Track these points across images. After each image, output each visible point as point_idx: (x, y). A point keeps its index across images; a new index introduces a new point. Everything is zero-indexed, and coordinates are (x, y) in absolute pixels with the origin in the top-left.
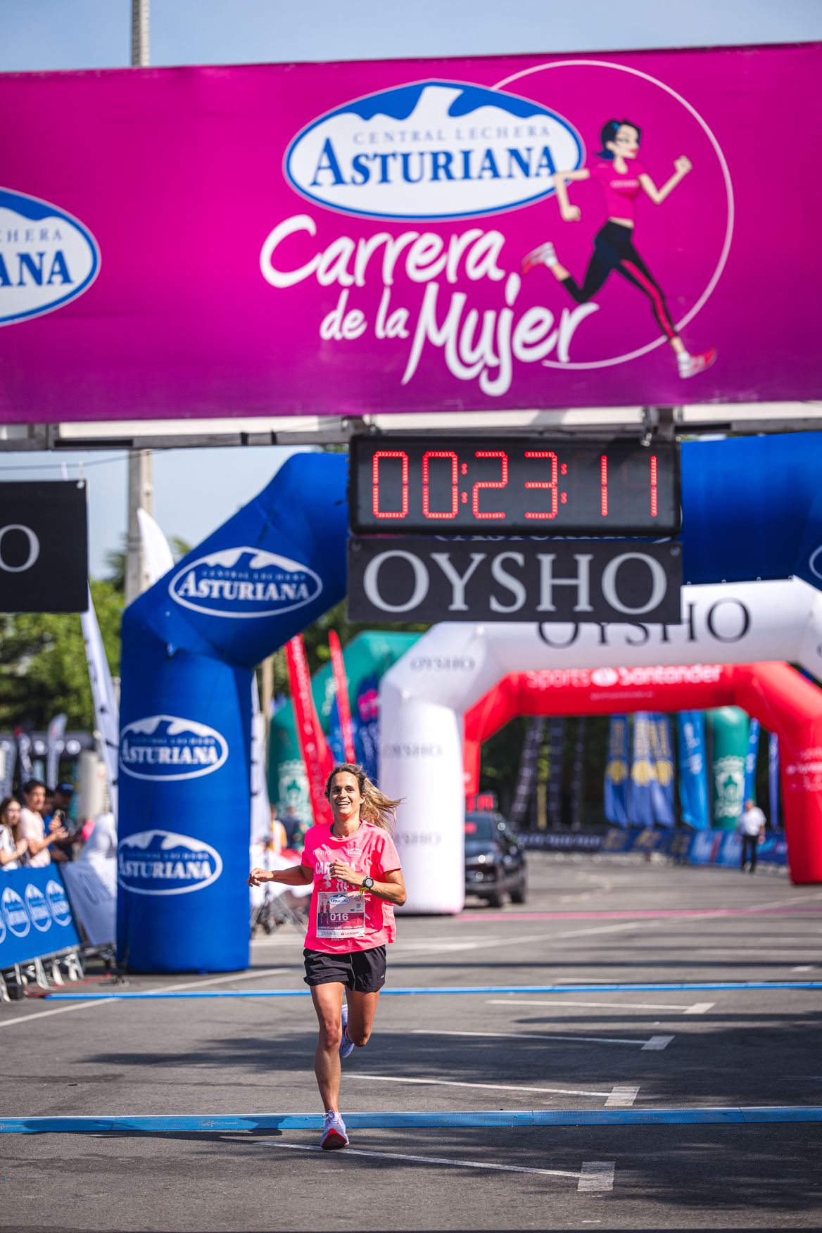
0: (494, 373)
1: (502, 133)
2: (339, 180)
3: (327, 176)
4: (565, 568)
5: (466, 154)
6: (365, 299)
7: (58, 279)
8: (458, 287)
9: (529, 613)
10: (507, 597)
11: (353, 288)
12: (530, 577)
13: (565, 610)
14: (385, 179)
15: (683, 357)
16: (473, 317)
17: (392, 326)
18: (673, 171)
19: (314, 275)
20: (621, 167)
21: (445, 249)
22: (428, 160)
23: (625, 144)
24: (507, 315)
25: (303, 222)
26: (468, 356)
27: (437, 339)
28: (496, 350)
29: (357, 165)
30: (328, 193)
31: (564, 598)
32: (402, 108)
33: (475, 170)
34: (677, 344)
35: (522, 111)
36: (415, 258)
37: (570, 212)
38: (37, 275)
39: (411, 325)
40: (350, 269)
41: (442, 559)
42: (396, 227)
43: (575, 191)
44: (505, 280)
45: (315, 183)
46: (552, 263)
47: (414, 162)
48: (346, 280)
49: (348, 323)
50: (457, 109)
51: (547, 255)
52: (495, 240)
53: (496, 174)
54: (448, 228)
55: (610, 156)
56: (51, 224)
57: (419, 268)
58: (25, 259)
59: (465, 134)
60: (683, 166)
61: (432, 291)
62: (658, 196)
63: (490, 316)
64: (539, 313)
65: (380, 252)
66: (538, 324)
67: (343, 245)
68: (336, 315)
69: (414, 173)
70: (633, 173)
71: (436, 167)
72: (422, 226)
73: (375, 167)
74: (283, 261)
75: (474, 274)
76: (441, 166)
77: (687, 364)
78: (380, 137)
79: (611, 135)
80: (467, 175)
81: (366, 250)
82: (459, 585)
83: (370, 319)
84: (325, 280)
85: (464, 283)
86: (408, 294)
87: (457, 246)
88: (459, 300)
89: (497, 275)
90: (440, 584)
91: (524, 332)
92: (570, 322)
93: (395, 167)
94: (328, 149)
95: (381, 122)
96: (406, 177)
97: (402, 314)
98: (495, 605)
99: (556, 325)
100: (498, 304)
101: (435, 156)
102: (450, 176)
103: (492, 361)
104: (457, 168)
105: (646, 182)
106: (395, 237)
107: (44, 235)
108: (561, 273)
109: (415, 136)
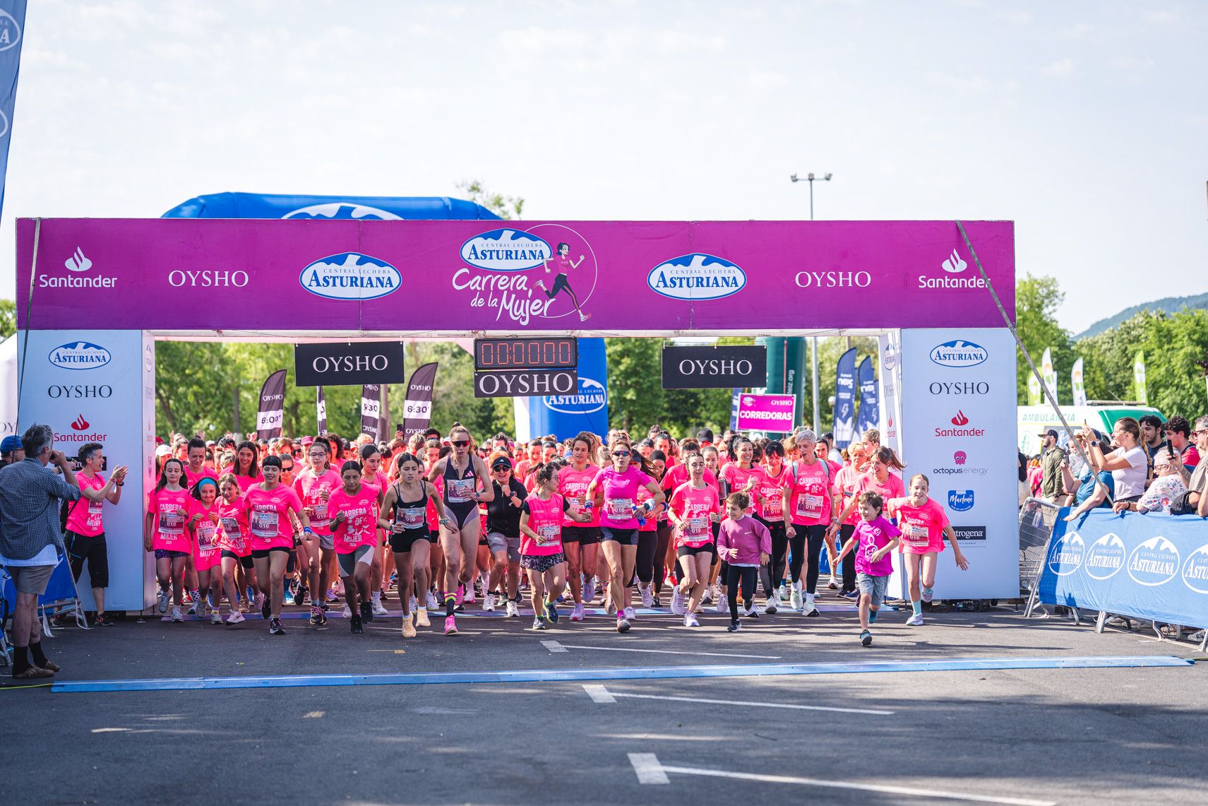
0: (524, 319)
1: (527, 245)
2: (477, 258)
3: (473, 256)
4: (541, 378)
5: (516, 252)
6: (484, 295)
7: (388, 285)
8: (513, 292)
9: (531, 393)
10: (523, 388)
11: (481, 291)
12: (531, 383)
13: (541, 392)
14: (491, 258)
15: (582, 315)
16: (518, 301)
17: (493, 303)
18: (579, 259)
19: (469, 286)
20: (563, 257)
21: (510, 280)
22: (505, 253)
23: (565, 250)
24: (528, 301)
25: (466, 270)
26: (516, 313)
27: (507, 308)
28: (525, 312)
29: (482, 253)
30: (473, 261)
31: (541, 387)
32: (497, 236)
33: (519, 257)
34: (580, 311)
35: (534, 239)
36: (500, 282)
37: (548, 271)
38: (382, 284)
39: (499, 303)
40: (480, 285)
41: (503, 377)
42: (495, 272)
43: (549, 263)
44: (527, 291)
45: (469, 258)
46: (542, 285)
47: (500, 253)
48: (479, 288)
49: (479, 302)
50: (513, 238)
51: (541, 283)
52: (525, 278)
53: (525, 258)
54: (511, 274)
55: (561, 254)
56: (387, 268)
57: (502, 286)
58: (378, 279)
59: (516, 245)
60: (582, 258)
61: (505, 292)
62: (575, 267)
63: (523, 301)
64: (538, 301)
65: (490, 279)
66: (538, 304)
67: (478, 278)
68: (476, 299)
69: (500, 257)
70: (567, 259)
71: (507, 255)
72: (503, 273)
73: (488, 254)
74: (459, 282)
75: (519, 288)
76: (509, 255)
77: (583, 318)
78: (490, 245)
79: (560, 247)
80: (516, 258)
81: (485, 280)
82: (509, 385)
83: (486, 301)
84: (472, 288)
85: (515, 291)
86: (498, 293)
87: (513, 280)
88: (513, 296)
89: (525, 289)
90: (502, 384)
91: (533, 307)
92: (547, 305)
93: (494, 255)
94: (474, 247)
95: (490, 240)
96: (498, 258)
97: (496, 300)
98: (520, 391)
99: (543, 305)
100: (526, 298)
101: (507, 251)
102: (511, 258)
103: (524, 315)
104: (513, 256)
105: (571, 261)
106: (494, 277)
107: (384, 272)
108: (545, 289)
109: (501, 245)
